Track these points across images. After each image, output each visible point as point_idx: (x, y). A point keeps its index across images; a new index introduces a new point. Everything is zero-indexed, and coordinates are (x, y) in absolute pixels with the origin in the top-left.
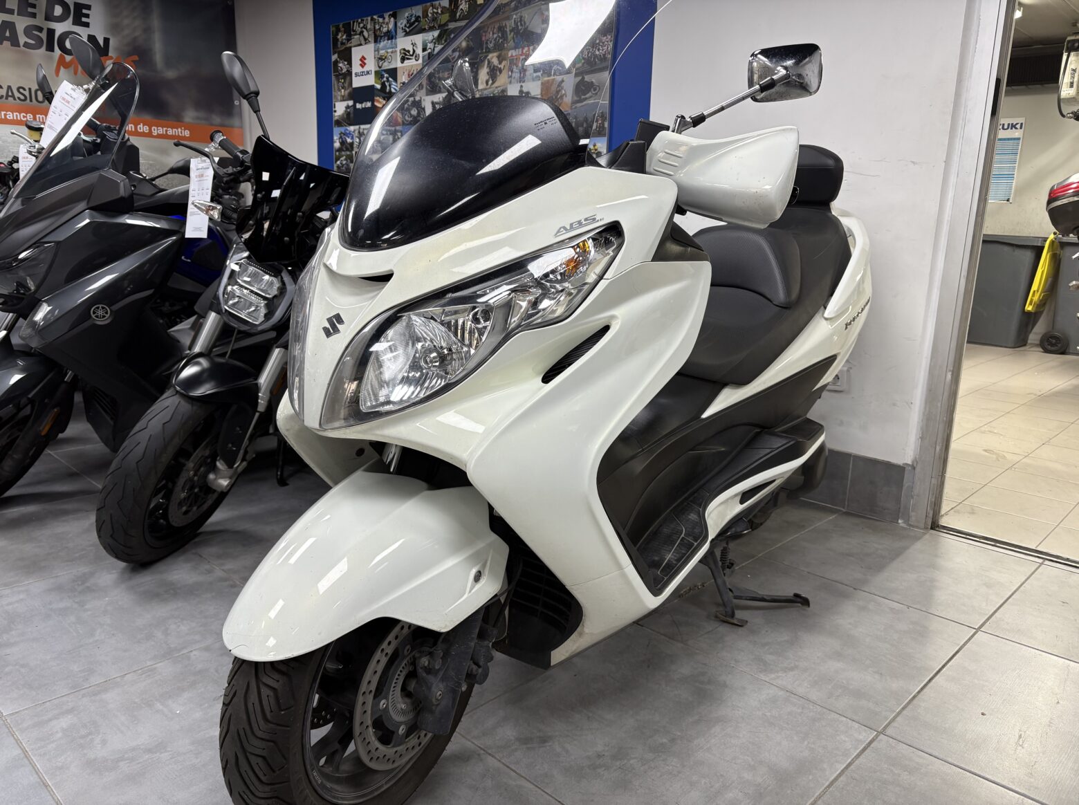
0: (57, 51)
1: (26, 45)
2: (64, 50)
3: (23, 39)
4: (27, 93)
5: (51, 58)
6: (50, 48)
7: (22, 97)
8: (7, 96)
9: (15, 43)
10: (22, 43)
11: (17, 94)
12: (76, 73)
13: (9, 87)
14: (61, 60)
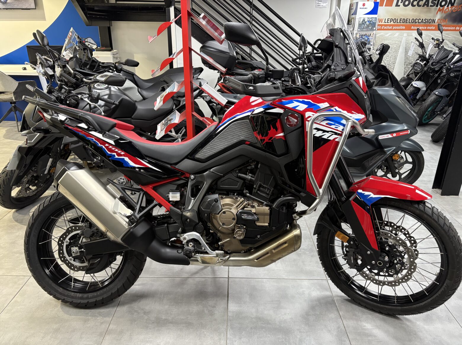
0: (439, 6)
1: (431, 6)
2: (441, 6)
3: (430, 4)
4: (427, 21)
5: (437, 9)
6: (437, 6)
7: (425, 22)
8: (421, 22)
9: (428, 6)
10: (430, 5)
11: (424, 21)
12: (442, 13)
13: (423, 19)
14: (440, 8)
